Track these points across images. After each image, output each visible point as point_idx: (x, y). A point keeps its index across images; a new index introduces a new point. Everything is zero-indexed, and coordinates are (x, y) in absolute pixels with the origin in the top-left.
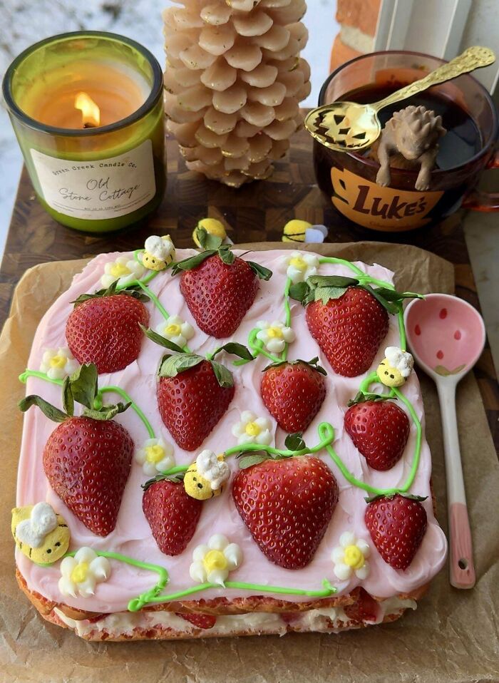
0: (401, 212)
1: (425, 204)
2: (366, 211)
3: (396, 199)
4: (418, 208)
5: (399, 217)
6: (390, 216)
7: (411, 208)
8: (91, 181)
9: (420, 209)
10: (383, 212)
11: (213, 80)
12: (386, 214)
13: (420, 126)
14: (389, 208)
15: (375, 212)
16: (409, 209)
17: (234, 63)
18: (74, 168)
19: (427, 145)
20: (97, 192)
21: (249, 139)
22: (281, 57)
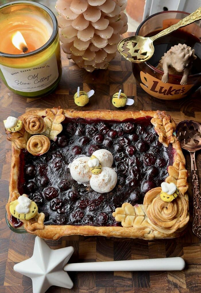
0: (173, 93)
1: (185, 89)
2: (157, 92)
3: (171, 88)
4: (181, 92)
5: (172, 95)
6: (167, 94)
7: (178, 91)
8: (30, 76)
9: (182, 92)
10: (164, 93)
11: (77, 25)
12: (166, 93)
13: (184, 55)
14: (167, 91)
15: (160, 92)
16: (177, 92)
17: (88, 18)
18: (21, 72)
19: (187, 65)
20: (33, 80)
21: (96, 52)
22: (111, 16)
